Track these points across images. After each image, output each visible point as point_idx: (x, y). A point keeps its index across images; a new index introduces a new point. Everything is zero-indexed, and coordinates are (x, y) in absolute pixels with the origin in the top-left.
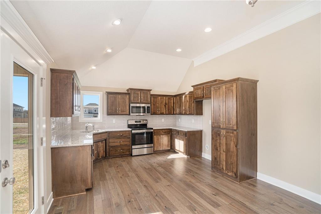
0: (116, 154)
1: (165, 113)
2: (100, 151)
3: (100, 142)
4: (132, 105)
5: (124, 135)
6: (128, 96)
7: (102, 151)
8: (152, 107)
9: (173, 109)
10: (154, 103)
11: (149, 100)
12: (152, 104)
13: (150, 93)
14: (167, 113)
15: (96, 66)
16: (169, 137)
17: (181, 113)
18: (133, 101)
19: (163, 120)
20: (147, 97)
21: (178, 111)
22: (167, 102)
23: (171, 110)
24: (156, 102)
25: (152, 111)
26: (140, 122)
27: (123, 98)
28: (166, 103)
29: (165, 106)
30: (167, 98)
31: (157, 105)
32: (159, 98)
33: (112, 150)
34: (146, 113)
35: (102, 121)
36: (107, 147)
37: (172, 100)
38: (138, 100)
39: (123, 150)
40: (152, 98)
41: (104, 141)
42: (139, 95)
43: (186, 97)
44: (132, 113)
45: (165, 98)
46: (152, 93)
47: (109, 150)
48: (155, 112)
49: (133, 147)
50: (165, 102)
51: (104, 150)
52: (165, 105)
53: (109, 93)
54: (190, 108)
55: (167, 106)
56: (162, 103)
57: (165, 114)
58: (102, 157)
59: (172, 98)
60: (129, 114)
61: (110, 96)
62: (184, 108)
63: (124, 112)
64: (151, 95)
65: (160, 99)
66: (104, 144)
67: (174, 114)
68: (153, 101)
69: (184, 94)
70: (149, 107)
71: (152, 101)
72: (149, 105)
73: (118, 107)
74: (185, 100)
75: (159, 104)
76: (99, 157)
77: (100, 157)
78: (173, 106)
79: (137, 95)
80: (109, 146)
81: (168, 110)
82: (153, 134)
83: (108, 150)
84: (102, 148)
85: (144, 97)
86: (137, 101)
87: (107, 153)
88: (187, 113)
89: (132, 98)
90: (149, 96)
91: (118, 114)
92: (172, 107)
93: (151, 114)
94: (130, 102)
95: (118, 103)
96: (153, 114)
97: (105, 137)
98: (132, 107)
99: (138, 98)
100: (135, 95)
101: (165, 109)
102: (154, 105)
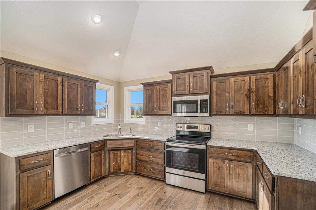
0: (144, 172)
1: (247, 112)
2: (122, 162)
3: (122, 152)
4: (174, 99)
6: (170, 85)
7: (126, 164)
8: (214, 100)
9: (272, 102)
10: (219, 92)
11: (207, 87)
12: (214, 94)
14: (254, 112)
17: (287, 111)
19: (250, 128)
20: (202, 82)
21: (281, 106)
22: (254, 87)
23: (266, 104)
24: (224, 91)
25: (214, 107)
27: (163, 89)
28: (249, 90)
29: (248, 97)
30: (254, 78)
31: (227, 95)
32: (233, 79)
33: (139, 165)
34: (199, 111)
36: (135, 160)
37: (270, 81)
38: (185, 90)
39: (154, 169)
40: (214, 83)
41: (130, 151)
42: (187, 81)
44: (174, 112)
45: (247, 78)
47: (137, 164)
48: (222, 110)
49: (168, 169)
50: (246, 87)
51: (130, 162)
52: (246, 95)
53: (146, 85)
55: (253, 96)
56: (239, 90)
57: (247, 115)
59: (270, 76)
60: (171, 115)
61: (147, 88)
63: (163, 111)
64: (211, 76)
65: (232, 83)
66: (130, 155)
67: (275, 114)
68: (217, 88)
70: (206, 101)
71: (214, 89)
72: (206, 97)
73: (156, 104)
75: (232, 93)
77: (122, 171)
78: (272, 94)
79: (183, 81)
80: (137, 159)
81: (257, 105)
83: (135, 165)
84: (126, 160)
85: (196, 83)
86: (183, 92)
87: (134, 168)
89: (174, 88)
90: (206, 80)
91: (155, 113)
92: (270, 97)
93: (211, 115)
95: (155, 98)
96: (217, 115)
97: (132, 145)
98: (176, 103)
99: (185, 85)
100: (179, 82)
101: (246, 102)
102: (219, 95)
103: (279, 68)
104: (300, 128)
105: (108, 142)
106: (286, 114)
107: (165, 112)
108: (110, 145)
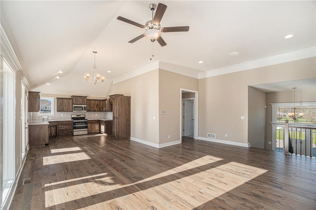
0: (63, 134)
1: (96, 111)
2: (52, 132)
3: (52, 127)
4: (73, 106)
5: (68, 123)
6: (71, 100)
7: (54, 132)
8: (88, 107)
9: (102, 108)
11: (86, 103)
13: (86, 98)
14: (98, 110)
15: (49, 83)
16: (99, 125)
18: (74, 103)
19: (96, 115)
20: (84, 101)
21: (104, 109)
25: (88, 109)
26: (80, 116)
27: (68, 102)
28: (97, 105)
29: (97, 106)
30: (98, 101)
31: (91, 105)
32: (93, 101)
33: (60, 132)
35: (54, 115)
36: (57, 130)
37: (102, 103)
38: (78, 103)
39: (67, 132)
40: (88, 102)
41: (55, 127)
43: (107, 101)
44: (74, 110)
45: (96, 101)
46: (87, 98)
48: (90, 110)
49: (74, 130)
50: (96, 104)
51: (55, 132)
53: (58, 98)
54: (109, 108)
55: (98, 106)
56: (95, 104)
58: (54, 136)
59: (102, 102)
60: (72, 111)
61: (59, 100)
62: (106, 108)
64: (87, 99)
66: (55, 128)
67: (103, 111)
68: (89, 103)
69: (107, 99)
71: (88, 103)
72: (86, 106)
73: (64, 107)
74: (107, 103)
75: (93, 105)
77: (52, 136)
78: (102, 106)
80: (58, 130)
81: (99, 109)
82: (88, 123)
83: (57, 132)
84: (54, 131)
85: (82, 101)
87: (57, 134)
88: (108, 111)
89: (74, 102)
90: (86, 101)
91: (64, 111)
93: (87, 111)
94: (73, 104)
95: (64, 104)
97: (56, 124)
98: (74, 107)
99: (78, 101)
100: (76, 100)
101: (96, 108)
102: (89, 105)
103: (104, 100)
104: (107, 114)
106: (105, 111)
107: (69, 110)
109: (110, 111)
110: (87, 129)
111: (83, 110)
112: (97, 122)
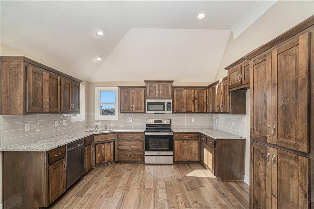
0: (125, 159)
1: (193, 111)
2: (106, 153)
3: (106, 144)
4: (147, 101)
5: (136, 138)
6: (143, 90)
7: (109, 154)
8: (175, 103)
9: (205, 105)
10: (178, 98)
11: (170, 94)
12: (175, 99)
13: (172, 85)
14: (197, 111)
16: (197, 145)
17: (214, 111)
18: (149, 96)
19: (193, 120)
20: (167, 90)
21: (211, 108)
22: (197, 96)
23: (203, 106)
24: (181, 97)
25: (175, 108)
26: (161, 122)
27: (138, 93)
28: (195, 98)
29: (194, 102)
30: (197, 91)
31: (182, 100)
32: (186, 91)
33: (121, 154)
34: (166, 110)
35: (117, 120)
36: (116, 150)
37: (205, 94)
38: (156, 95)
39: (134, 155)
40: (175, 92)
41: (112, 143)
42: (157, 88)
43: (219, 87)
44: (148, 110)
45: (193, 90)
46: (174, 84)
47: (118, 154)
48: (180, 110)
49: (147, 153)
50: (193, 96)
51: (112, 153)
52: (193, 101)
53: (121, 88)
54: (224, 104)
55: (196, 101)
56: (189, 97)
57: (193, 113)
58: (109, 161)
59: (205, 91)
60: (145, 112)
61: (123, 91)
62: (217, 103)
63: (138, 109)
64: (173, 88)
65: (185, 93)
66: (112, 146)
67: (207, 112)
68: (177, 95)
69: (217, 82)
70: (170, 103)
71: (175, 96)
72: (171, 101)
73: (131, 104)
74: (219, 92)
75: (185, 99)
76: (104, 160)
77: (106, 161)
78: (205, 101)
79: (154, 89)
80: (118, 149)
81: (198, 107)
82: (174, 139)
83: (116, 154)
84: (109, 151)
85: (163, 91)
86: (155, 96)
87: (116, 157)
88: (221, 112)
89: (148, 93)
90: (170, 89)
91: (131, 111)
92: (204, 102)
93: (173, 113)
94: (146, 98)
95: (131, 99)
96: (176, 113)
97: (114, 138)
98: (149, 104)
99: (156, 92)
100: (152, 89)
101: (193, 105)
102: (177, 100)
103: (209, 87)
104: (217, 119)
105: (95, 137)
106: (214, 112)
107: (139, 111)
108: (97, 139)
109: (229, 113)
110: (171, 153)
111: (164, 110)
112: (195, 137)
